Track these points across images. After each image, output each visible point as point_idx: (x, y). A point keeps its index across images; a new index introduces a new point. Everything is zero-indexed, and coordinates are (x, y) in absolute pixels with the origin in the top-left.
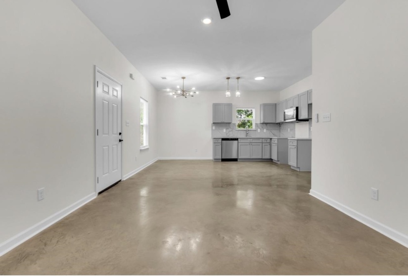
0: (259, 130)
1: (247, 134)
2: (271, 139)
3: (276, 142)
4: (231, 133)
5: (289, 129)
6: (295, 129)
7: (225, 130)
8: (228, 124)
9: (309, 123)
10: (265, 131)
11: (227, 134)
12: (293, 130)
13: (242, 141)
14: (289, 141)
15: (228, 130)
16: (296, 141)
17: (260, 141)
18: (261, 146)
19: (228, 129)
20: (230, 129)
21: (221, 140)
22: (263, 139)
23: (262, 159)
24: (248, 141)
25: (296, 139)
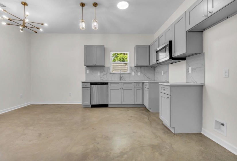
0: (133, 74)
1: (121, 77)
2: (143, 83)
3: (147, 87)
4: (105, 76)
5: (162, 72)
6: (168, 71)
7: (99, 74)
8: (101, 67)
9: (187, 63)
10: (139, 74)
11: (101, 78)
12: (167, 72)
13: (112, 85)
14: (160, 86)
15: (102, 74)
16: (169, 88)
17: (132, 85)
18: (133, 91)
19: (102, 72)
20: (104, 73)
21: (89, 84)
22: (135, 83)
23: (134, 105)
24: (119, 85)
25: (169, 85)
